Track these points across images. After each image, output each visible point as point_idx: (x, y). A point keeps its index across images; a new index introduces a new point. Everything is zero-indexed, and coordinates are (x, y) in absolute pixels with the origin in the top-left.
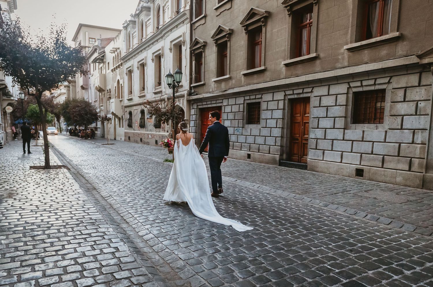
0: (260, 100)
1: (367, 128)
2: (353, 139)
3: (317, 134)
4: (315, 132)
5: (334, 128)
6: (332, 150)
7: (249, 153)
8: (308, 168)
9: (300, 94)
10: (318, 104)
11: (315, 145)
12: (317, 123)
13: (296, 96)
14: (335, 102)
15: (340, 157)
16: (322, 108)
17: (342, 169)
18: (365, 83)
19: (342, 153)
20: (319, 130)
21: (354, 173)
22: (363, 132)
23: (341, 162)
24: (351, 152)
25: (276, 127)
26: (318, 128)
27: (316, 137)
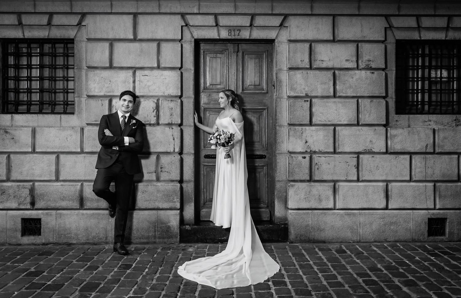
0: (71, 33)
1: (436, 122)
2: (412, 150)
3: (310, 141)
4: (304, 135)
5: (358, 125)
6: (358, 180)
7: (33, 214)
8: (292, 236)
9: (239, 28)
10: (307, 60)
11: (307, 171)
12: (308, 113)
13: (224, 34)
14: (354, 59)
15: (383, 195)
16: (317, 72)
17: (391, 223)
18: (426, 22)
19: (387, 185)
20: (317, 131)
21: (424, 228)
22: (434, 131)
23: (387, 208)
24: (410, 180)
25: (158, 124)
26: (311, 124)
27: (309, 147)
